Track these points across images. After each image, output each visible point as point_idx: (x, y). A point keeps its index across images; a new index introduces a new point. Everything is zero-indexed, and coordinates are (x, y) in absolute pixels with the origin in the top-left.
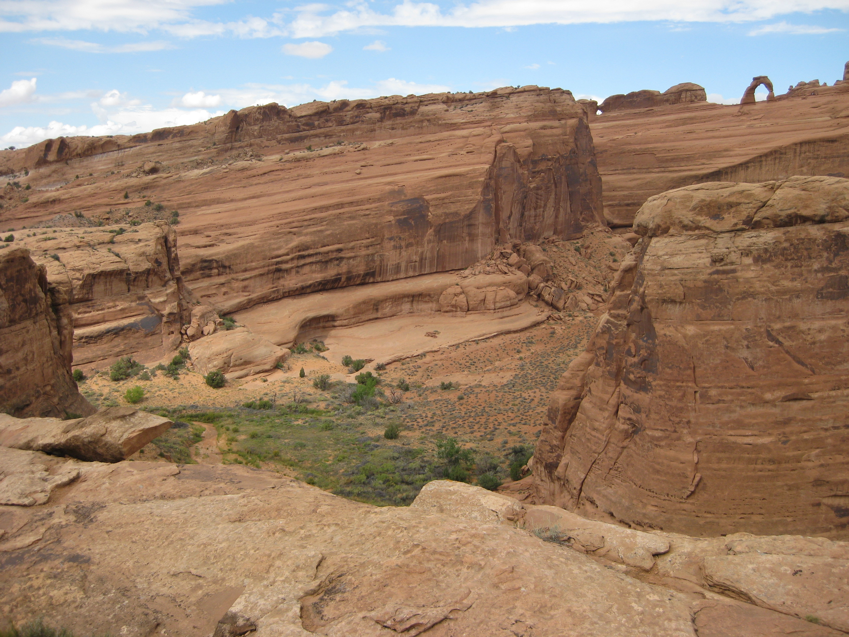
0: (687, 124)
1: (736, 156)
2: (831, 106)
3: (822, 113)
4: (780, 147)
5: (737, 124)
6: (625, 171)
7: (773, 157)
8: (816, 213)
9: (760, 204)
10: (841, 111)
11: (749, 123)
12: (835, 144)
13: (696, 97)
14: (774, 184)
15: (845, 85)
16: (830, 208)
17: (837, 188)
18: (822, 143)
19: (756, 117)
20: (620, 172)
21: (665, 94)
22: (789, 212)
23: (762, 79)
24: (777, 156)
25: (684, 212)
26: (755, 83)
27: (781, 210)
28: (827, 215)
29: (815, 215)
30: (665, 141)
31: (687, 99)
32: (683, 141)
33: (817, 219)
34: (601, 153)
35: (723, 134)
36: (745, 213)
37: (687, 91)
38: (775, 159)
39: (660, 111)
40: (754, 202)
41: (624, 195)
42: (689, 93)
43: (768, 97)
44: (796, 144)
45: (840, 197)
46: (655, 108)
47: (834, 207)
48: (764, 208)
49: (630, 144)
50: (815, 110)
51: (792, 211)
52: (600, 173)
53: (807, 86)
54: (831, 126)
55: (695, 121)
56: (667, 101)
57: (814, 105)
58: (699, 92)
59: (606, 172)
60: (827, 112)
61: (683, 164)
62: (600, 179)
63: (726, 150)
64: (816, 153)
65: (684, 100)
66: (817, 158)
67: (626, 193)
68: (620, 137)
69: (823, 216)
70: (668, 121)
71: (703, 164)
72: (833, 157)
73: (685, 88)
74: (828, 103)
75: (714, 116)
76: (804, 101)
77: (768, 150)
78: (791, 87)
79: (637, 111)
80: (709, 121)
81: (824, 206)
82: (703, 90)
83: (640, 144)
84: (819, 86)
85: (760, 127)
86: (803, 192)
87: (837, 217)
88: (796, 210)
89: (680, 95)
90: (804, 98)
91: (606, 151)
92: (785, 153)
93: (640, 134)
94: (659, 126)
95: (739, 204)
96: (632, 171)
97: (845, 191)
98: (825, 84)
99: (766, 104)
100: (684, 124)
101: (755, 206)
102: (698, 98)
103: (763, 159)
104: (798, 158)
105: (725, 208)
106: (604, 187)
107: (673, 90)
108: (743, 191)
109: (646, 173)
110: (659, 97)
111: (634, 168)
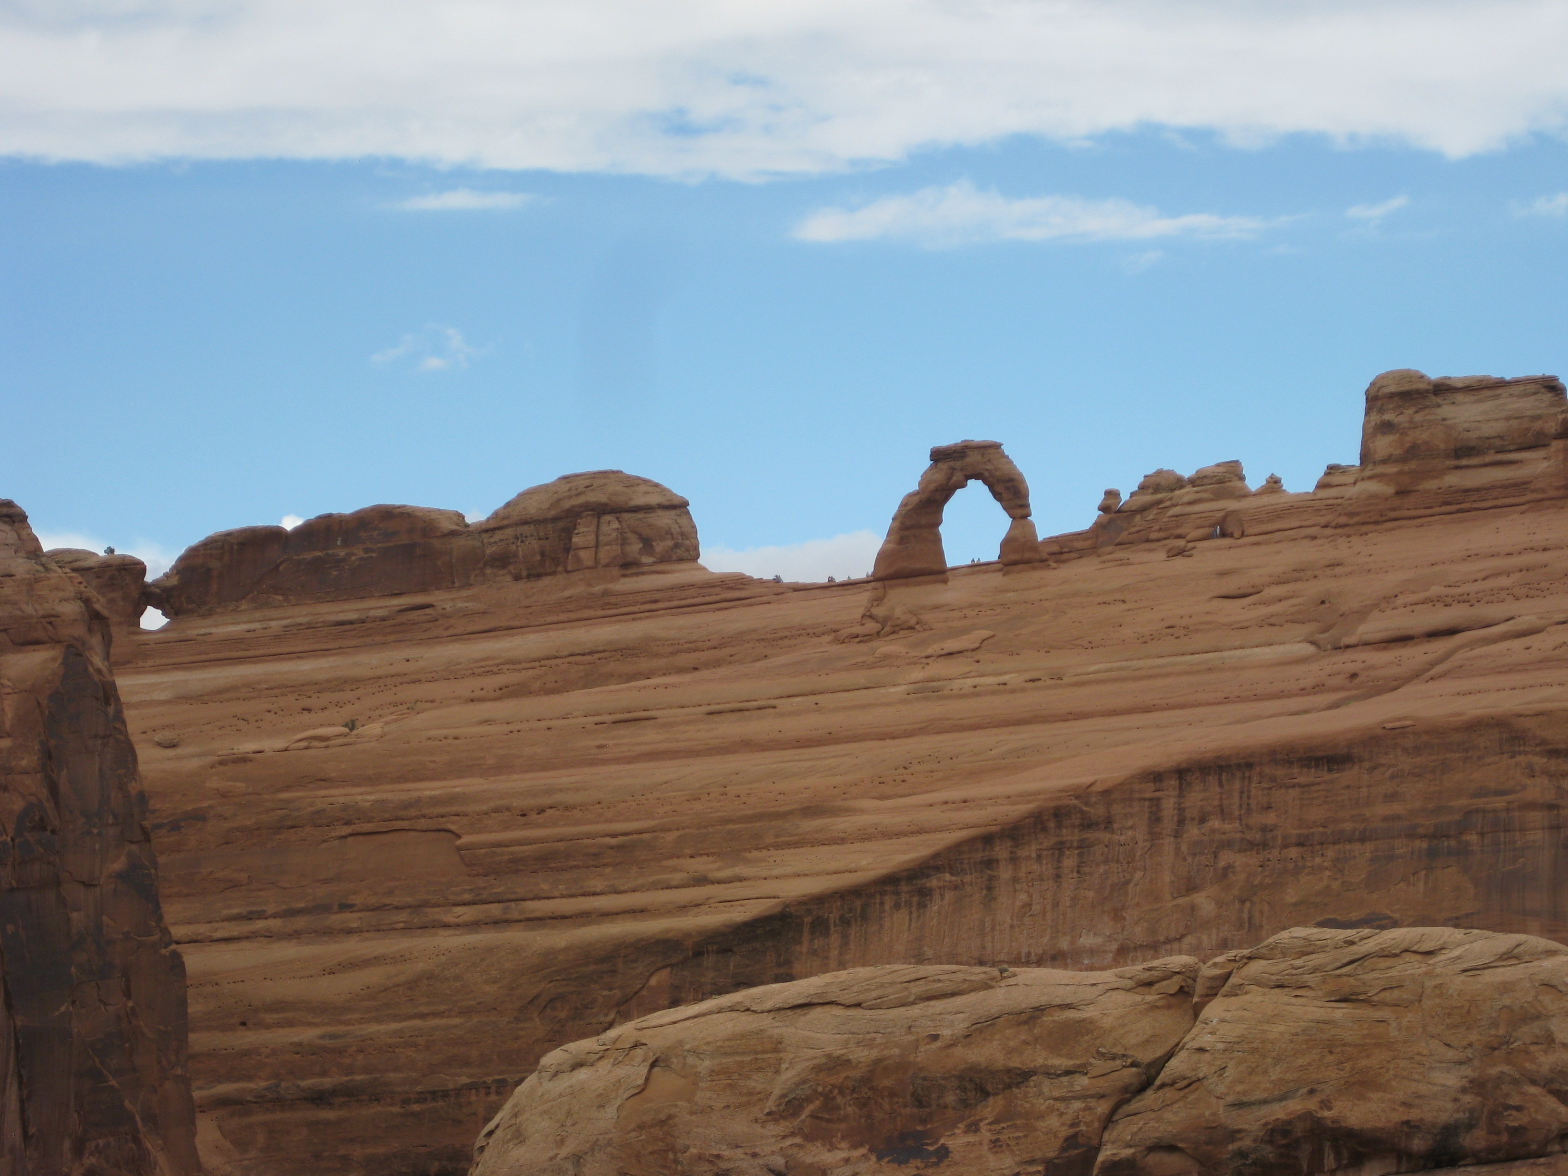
0: (605, 679)
1: (865, 836)
2: (1313, 589)
3: (1269, 622)
4: (1082, 793)
5: (860, 677)
6: (301, 922)
7: (1049, 841)
8: (1414, 1115)
9: (1129, 1075)
10: (1362, 614)
11: (917, 674)
12: (1348, 775)
13: (647, 543)
14: (1190, 974)
15: (1374, 487)
16: (1477, 1086)
17: (1506, 988)
18: (1280, 772)
19: (952, 645)
20: (275, 924)
21: (488, 529)
22: (1279, 1112)
23: (973, 458)
24: (1071, 835)
25: (740, 1126)
26: (939, 477)
27: (1239, 1105)
28: (1470, 1126)
29: (1410, 1127)
30: (503, 767)
31: (604, 555)
32: (593, 762)
33: (1418, 1144)
34: (175, 827)
35: (794, 727)
36: (1053, 1122)
37: (601, 510)
38: (1060, 848)
39: (467, 614)
40: (1100, 1066)
41: (298, 1048)
42: (610, 525)
43: (1007, 544)
44: (1156, 777)
45: (1526, 1032)
46: (442, 599)
47: (1500, 1079)
48: (1149, 1096)
49: (325, 781)
50: (1235, 610)
51: (1295, 1106)
52: (178, 932)
53: (1187, 494)
54: (1318, 688)
55: (644, 664)
56: (502, 561)
57: (1231, 585)
58: (664, 520)
59: (203, 929)
60: (1295, 620)
61: (598, 884)
62: (176, 964)
63: (811, 810)
64: (1258, 819)
65: (586, 556)
66: (1264, 845)
67: (307, 1035)
68: (271, 744)
69: (1450, 1130)
70: (513, 663)
71: (702, 881)
72: (1340, 838)
73: (593, 497)
74: (1298, 574)
75: (739, 638)
76: (1179, 563)
77: (1023, 808)
78: (1111, 494)
79: (350, 610)
80: (717, 663)
81: (1452, 1080)
82: (680, 507)
83: (374, 780)
84: (1245, 495)
85: (976, 693)
86: (1340, 1012)
87: (1515, 1132)
88: (1312, 1104)
89: (568, 532)
90: (1181, 552)
91: (198, 817)
92: (1108, 823)
93: (375, 728)
94: (466, 687)
95: (1023, 1076)
96: (336, 919)
97: (1548, 1001)
98: (1274, 484)
99: (997, 579)
100: (590, 680)
101: (1103, 1085)
102: (660, 547)
103: (1001, 851)
104: (1168, 844)
105: (950, 1098)
106: (195, 1008)
107: (533, 509)
108: (1040, 1010)
109: (408, 929)
110: (459, 544)
111: (345, 907)
